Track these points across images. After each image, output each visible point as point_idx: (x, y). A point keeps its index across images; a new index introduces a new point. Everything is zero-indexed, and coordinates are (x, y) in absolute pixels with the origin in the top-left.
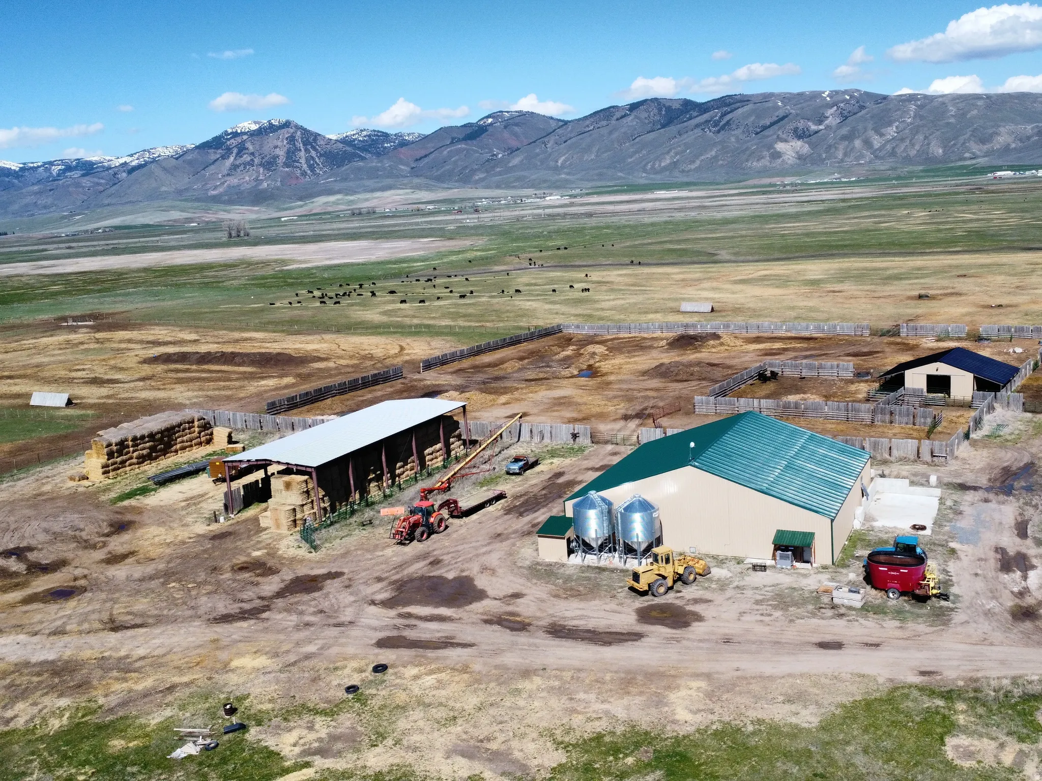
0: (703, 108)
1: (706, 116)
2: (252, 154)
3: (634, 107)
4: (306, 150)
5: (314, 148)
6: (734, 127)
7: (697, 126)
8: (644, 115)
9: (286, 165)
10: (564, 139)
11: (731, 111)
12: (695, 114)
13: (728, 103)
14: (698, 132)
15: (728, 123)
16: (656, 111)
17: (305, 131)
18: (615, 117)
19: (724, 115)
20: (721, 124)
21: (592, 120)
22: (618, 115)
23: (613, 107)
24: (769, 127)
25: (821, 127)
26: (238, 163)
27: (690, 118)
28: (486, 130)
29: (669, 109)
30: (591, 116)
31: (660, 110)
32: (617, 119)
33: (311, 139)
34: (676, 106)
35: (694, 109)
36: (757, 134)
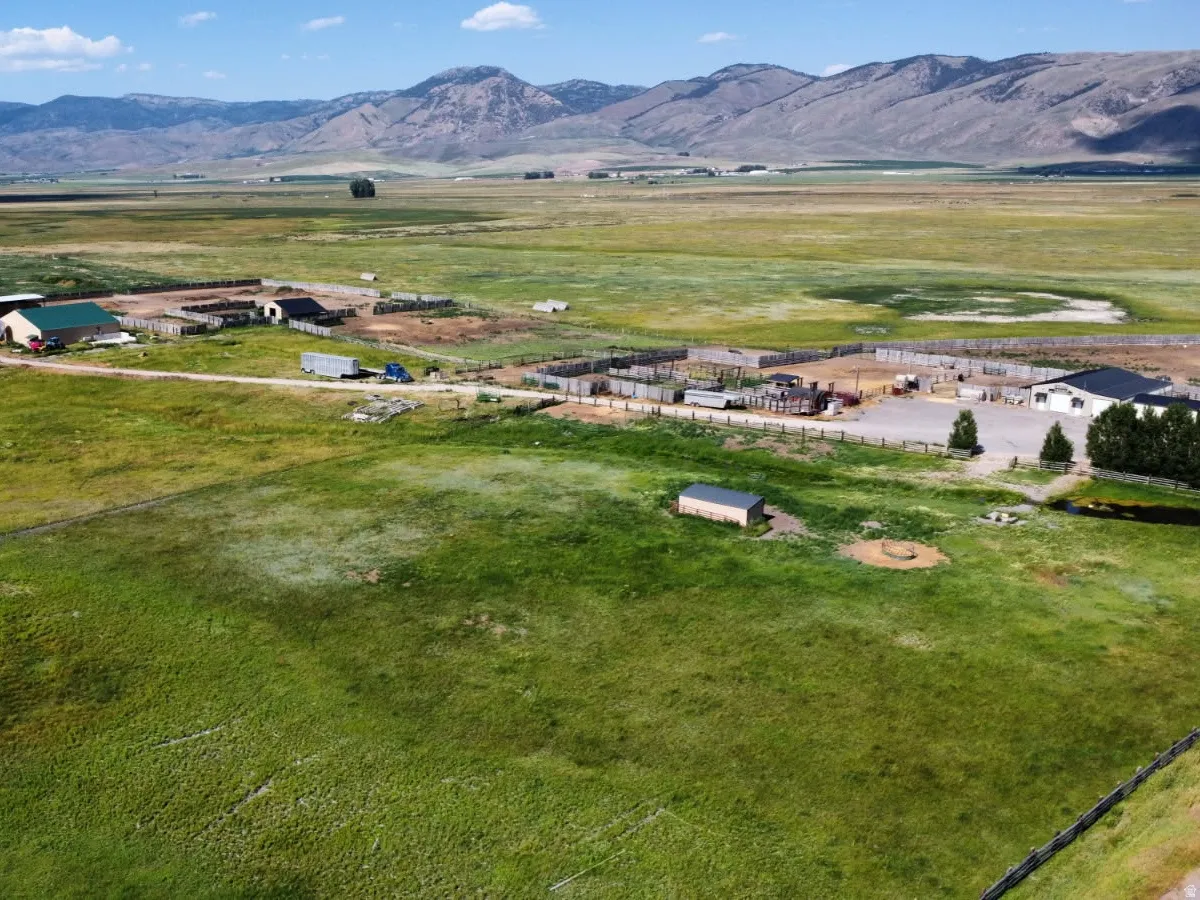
0: (989, 69)
1: (992, 80)
2: (454, 104)
3: (900, 65)
4: (512, 103)
5: (518, 99)
6: (1024, 95)
7: (977, 92)
8: (912, 75)
9: (488, 118)
10: (806, 101)
11: (1024, 76)
12: (978, 76)
13: (1023, 65)
14: (975, 99)
15: (1018, 90)
16: (928, 71)
17: (513, 79)
18: (874, 77)
19: (1017, 78)
20: (1010, 90)
21: (845, 79)
22: (879, 74)
23: (875, 64)
24: (1072, 96)
25: (1143, 100)
26: (437, 112)
27: (972, 81)
28: (717, 87)
29: (946, 68)
30: (845, 73)
31: (933, 69)
32: (877, 80)
33: (515, 88)
34: (956, 65)
35: (978, 71)
36: (1053, 105)
